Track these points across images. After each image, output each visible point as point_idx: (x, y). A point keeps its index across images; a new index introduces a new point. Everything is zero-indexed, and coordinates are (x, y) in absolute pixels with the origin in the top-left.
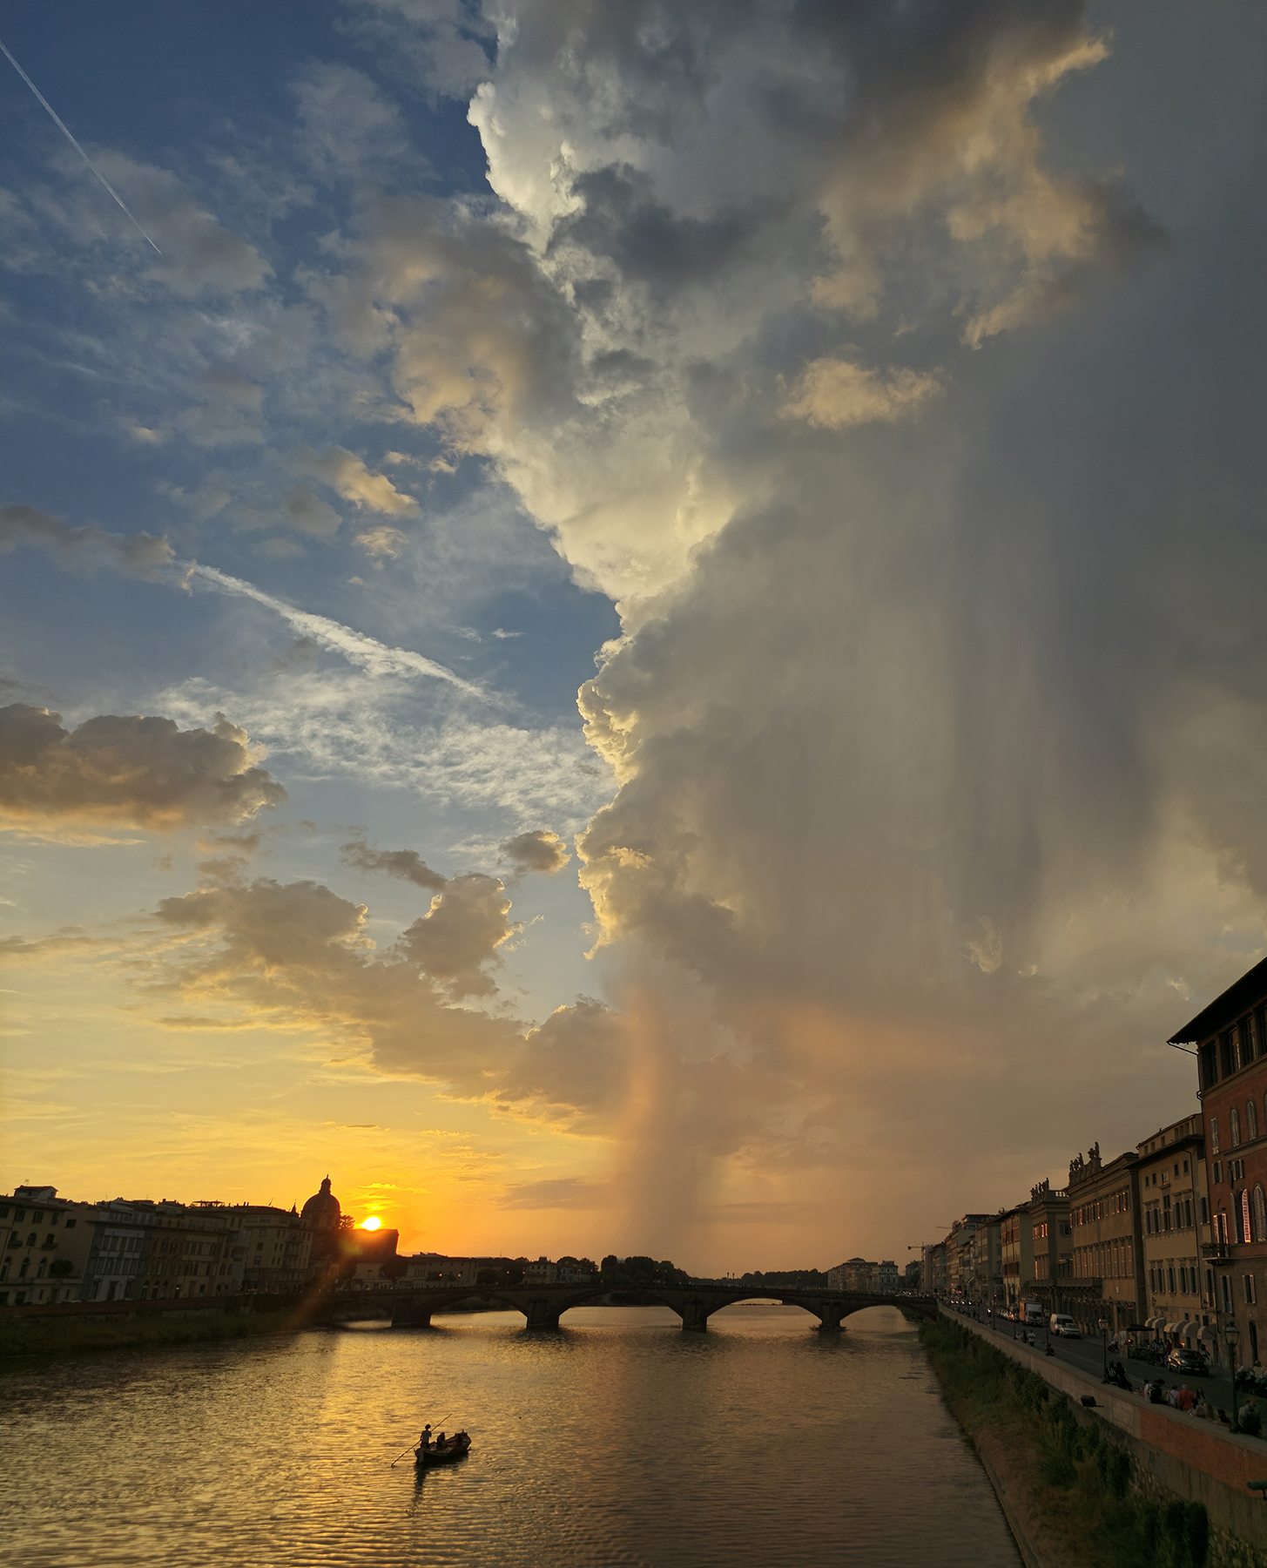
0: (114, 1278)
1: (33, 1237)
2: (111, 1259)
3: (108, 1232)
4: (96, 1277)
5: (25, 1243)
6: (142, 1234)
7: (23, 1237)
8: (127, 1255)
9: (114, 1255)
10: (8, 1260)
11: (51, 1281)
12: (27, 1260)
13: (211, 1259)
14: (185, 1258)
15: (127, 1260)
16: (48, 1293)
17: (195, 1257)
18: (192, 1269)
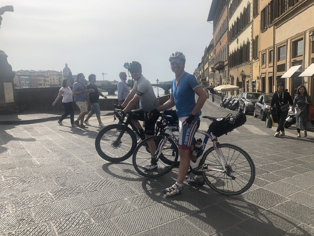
3: (21, 77)
6: (28, 77)
9: (24, 82)
13: (44, 82)
14: (38, 82)
15: (27, 83)
17: (40, 82)
18: (41, 85)
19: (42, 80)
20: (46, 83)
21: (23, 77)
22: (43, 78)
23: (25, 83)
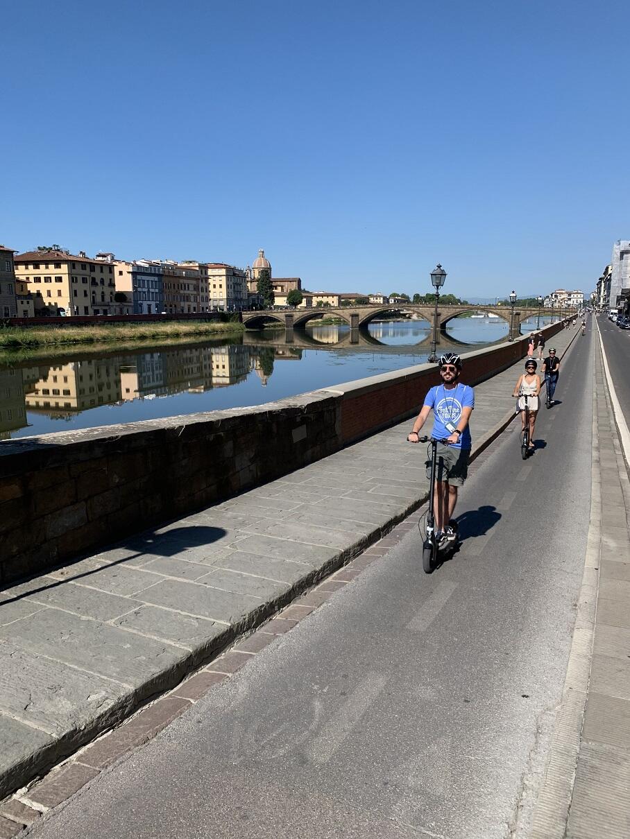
0: (149, 303)
1: (102, 281)
2: (144, 292)
3: (139, 277)
4: (139, 302)
5: (99, 283)
6: (156, 279)
7: (98, 281)
8: (151, 290)
9: (146, 290)
10: (94, 292)
11: (118, 304)
12: (103, 293)
13: (195, 293)
14: (182, 292)
15: (152, 293)
16: (118, 309)
17: (187, 292)
18: (187, 298)
19: (191, 287)
20: (201, 294)
21: (144, 278)
22: (194, 282)
23: (149, 291)
